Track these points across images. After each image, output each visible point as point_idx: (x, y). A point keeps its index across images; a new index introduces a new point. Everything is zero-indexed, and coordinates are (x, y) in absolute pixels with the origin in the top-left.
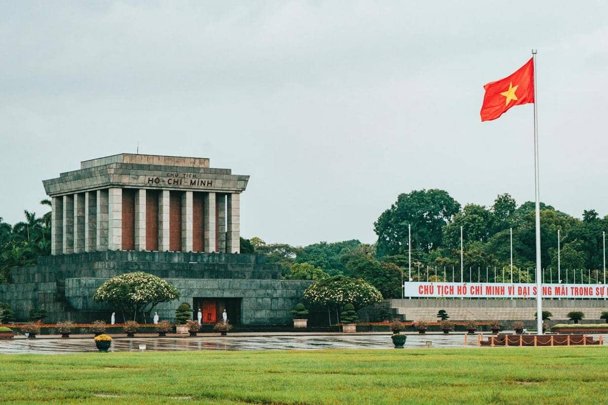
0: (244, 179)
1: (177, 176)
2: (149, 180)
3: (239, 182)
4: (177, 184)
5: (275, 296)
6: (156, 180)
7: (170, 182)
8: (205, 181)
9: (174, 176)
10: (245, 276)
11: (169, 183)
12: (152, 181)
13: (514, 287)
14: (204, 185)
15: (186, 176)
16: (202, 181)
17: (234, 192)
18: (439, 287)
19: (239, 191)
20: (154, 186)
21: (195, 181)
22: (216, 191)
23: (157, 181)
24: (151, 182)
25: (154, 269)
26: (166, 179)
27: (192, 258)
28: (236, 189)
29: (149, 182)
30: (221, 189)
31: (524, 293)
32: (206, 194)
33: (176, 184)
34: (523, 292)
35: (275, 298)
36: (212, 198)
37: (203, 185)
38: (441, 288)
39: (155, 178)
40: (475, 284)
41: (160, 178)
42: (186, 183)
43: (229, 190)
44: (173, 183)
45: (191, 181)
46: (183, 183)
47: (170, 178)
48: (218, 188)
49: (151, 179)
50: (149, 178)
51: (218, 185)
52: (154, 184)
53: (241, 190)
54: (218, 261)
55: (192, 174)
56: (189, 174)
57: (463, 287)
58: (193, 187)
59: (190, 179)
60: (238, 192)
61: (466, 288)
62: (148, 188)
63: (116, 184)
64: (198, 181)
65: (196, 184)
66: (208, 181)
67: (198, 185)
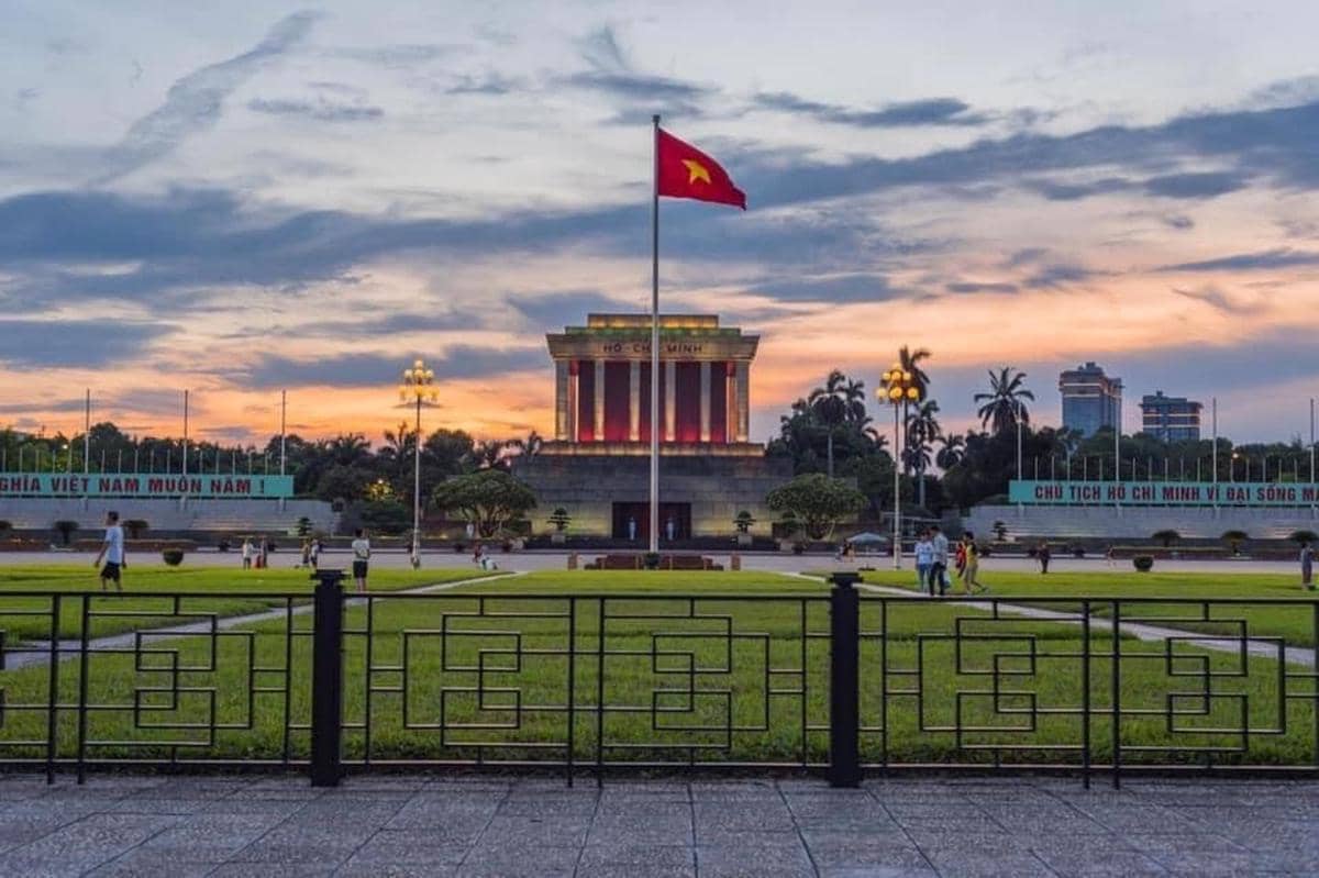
1: (646, 340)
2: (605, 348)
3: (743, 346)
6: (615, 346)
8: (690, 346)
9: (643, 340)
11: (635, 351)
13: (1217, 491)
16: (685, 347)
17: (739, 359)
18: (1072, 488)
19: (746, 357)
20: (614, 356)
21: (675, 346)
23: (617, 348)
26: (631, 345)
28: (741, 356)
30: (716, 356)
31: (1238, 497)
33: (646, 351)
34: (1236, 496)
36: (706, 370)
38: (1076, 491)
39: (613, 344)
40: (1141, 485)
43: (729, 358)
45: (669, 346)
47: (637, 343)
49: (607, 346)
51: (712, 350)
52: (614, 353)
55: (668, 337)
57: (1119, 489)
59: (668, 343)
61: (1124, 490)
62: (607, 359)
63: (558, 355)
64: (680, 346)
65: (677, 351)
66: (695, 346)
67: (680, 352)
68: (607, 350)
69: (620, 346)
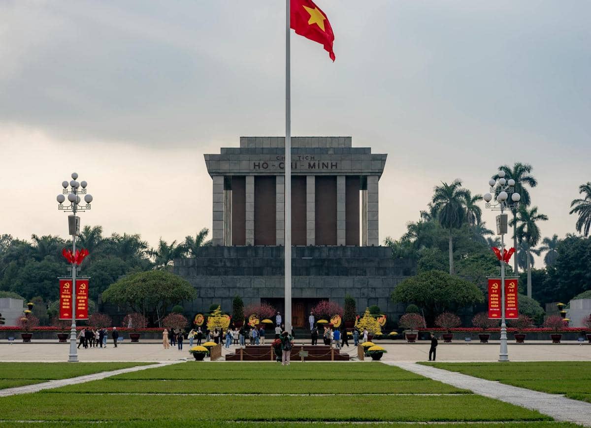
0: (382, 158)
2: (255, 165)
3: (373, 162)
6: (263, 164)
7: (282, 167)
8: (328, 163)
10: (365, 272)
12: (259, 166)
14: (327, 167)
15: (301, 158)
16: (323, 164)
17: (370, 174)
19: (376, 172)
20: (263, 172)
21: (314, 163)
22: (345, 174)
23: (265, 165)
24: (257, 167)
25: (244, 266)
26: (277, 164)
27: (306, 253)
28: (371, 171)
29: (255, 168)
30: (351, 171)
32: (333, 178)
36: (341, 183)
37: (325, 168)
39: (262, 162)
41: (268, 163)
42: (302, 166)
43: (363, 172)
45: (309, 164)
46: (298, 166)
47: (282, 162)
48: (346, 171)
49: (257, 164)
50: (255, 163)
51: (347, 167)
52: (262, 170)
54: (341, 256)
55: (309, 155)
56: (305, 156)
58: (313, 170)
59: (308, 162)
60: (375, 174)
62: (256, 174)
63: (214, 171)
64: (319, 163)
65: (317, 167)
66: (332, 163)
67: (319, 168)
68: (256, 167)
69: (267, 164)
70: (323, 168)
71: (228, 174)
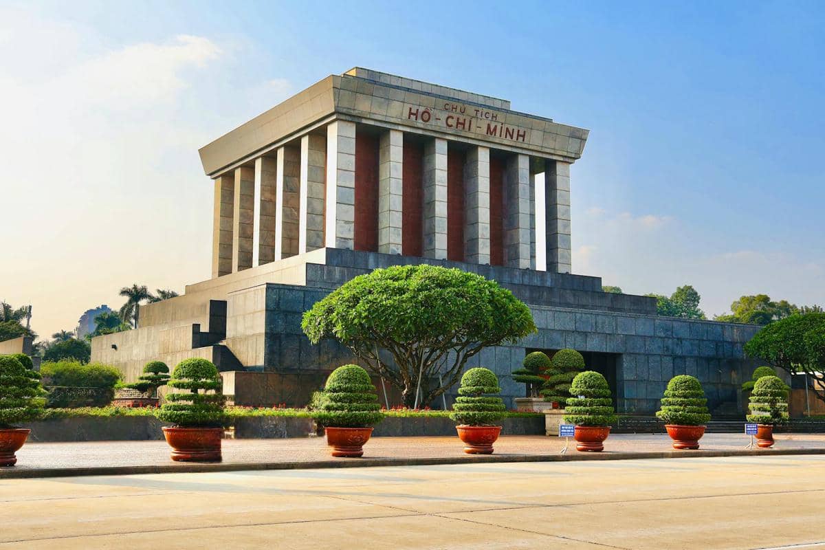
0: (579, 136)
1: (463, 112)
2: (411, 114)
4: (464, 128)
5: (679, 352)
6: (424, 112)
7: (450, 124)
8: (513, 130)
9: (458, 110)
11: (448, 125)
12: (416, 115)
14: (511, 137)
15: (479, 115)
16: (507, 129)
17: (562, 159)
19: (571, 158)
20: (420, 127)
21: (496, 126)
22: (530, 153)
23: (426, 116)
24: (413, 118)
26: (443, 116)
28: (565, 154)
29: (409, 117)
30: (539, 149)
32: (514, 157)
33: (460, 127)
35: (680, 357)
36: (523, 166)
37: (509, 137)
39: (422, 109)
41: (431, 112)
42: (479, 128)
43: (552, 154)
44: (455, 125)
45: (489, 125)
46: (473, 126)
47: (451, 114)
48: (534, 148)
50: (410, 109)
51: (536, 140)
52: (420, 123)
53: (573, 156)
55: (490, 110)
56: (485, 111)
58: (492, 138)
59: (488, 122)
60: (569, 159)
62: (408, 130)
63: (345, 111)
64: (502, 127)
65: (498, 134)
66: (519, 131)
67: (500, 136)
68: (412, 116)
69: (429, 114)
70: (506, 137)
71: (364, 121)
